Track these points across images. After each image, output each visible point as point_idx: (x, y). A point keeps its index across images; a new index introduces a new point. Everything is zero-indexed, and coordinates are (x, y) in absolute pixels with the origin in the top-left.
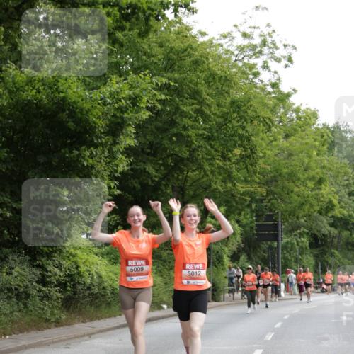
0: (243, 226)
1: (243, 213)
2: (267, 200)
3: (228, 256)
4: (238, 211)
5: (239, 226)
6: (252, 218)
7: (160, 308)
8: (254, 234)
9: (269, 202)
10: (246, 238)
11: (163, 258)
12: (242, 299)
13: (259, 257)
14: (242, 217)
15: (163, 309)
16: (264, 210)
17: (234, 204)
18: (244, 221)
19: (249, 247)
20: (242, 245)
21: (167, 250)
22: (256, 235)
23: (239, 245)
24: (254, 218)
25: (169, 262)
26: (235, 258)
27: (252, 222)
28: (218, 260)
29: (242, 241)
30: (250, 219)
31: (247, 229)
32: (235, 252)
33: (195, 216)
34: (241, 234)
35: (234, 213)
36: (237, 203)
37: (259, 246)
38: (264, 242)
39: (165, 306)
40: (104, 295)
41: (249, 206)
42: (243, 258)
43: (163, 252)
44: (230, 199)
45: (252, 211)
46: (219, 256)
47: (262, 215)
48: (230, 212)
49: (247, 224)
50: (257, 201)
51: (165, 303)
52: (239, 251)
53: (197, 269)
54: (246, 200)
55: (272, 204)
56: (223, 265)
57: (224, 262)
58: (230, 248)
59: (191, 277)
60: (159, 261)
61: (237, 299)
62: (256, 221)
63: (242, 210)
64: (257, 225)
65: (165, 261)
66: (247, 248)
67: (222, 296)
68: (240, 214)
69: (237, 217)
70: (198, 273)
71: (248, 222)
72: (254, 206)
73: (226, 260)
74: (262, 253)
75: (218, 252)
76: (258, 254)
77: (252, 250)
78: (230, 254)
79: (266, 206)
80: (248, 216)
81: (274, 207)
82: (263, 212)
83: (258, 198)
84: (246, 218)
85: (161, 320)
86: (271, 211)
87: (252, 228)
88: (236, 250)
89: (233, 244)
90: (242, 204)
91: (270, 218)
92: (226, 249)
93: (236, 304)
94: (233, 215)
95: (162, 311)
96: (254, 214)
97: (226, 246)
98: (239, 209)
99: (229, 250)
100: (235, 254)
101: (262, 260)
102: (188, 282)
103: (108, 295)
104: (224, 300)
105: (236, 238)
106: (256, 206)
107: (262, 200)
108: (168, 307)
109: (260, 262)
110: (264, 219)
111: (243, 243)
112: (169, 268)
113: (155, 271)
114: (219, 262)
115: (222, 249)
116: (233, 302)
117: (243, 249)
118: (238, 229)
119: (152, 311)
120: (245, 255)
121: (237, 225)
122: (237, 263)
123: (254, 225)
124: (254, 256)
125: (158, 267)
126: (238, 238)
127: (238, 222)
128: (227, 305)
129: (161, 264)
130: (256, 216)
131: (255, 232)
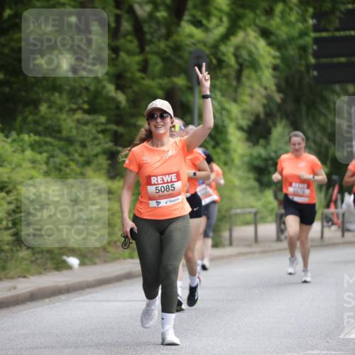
0: (278, 46)
1: (279, 8)
3: (240, 128)
5: (270, 44)
6: (304, 21)
7: (61, 266)
8: (308, 67)
10: (287, 80)
11: (64, 134)
12: (279, 239)
13: (323, 129)
14: (275, 22)
15: (69, 267)
18: (283, 33)
19: (297, 101)
20: (278, 98)
21: (74, 111)
22: (316, 67)
23: (269, 98)
24: (311, 22)
25: (84, 145)
26: (258, 131)
27: (303, 34)
29: (278, 85)
30: (300, 25)
31: (292, 51)
32: (257, 117)
34: (275, 68)
37: (324, 100)
38: (337, 87)
39: (74, 261)
42: (279, 131)
43: (63, 116)
47: (333, 11)
48: (243, 6)
49: (291, 39)
51: (72, 252)
52: (269, 115)
56: (226, 151)
57: (228, 142)
58: (245, 106)
60: (56, 142)
61: (267, 240)
62: (316, 28)
64: (316, 41)
65: (70, 141)
66: (290, 107)
67: (226, 234)
68: (269, 12)
69: (262, 20)
71: (295, 33)
73: (236, 139)
76: (322, 121)
77: (304, 108)
78: (245, 123)
80: (293, 18)
84: (289, 24)
85: (63, 297)
87: (303, 49)
88: (260, 110)
89: (251, 96)
92: (235, 109)
93: (263, 252)
94: (251, 15)
95: (65, 272)
96: (311, 10)
97: (235, 101)
99: (244, 112)
100: (257, 121)
104: (231, 244)
105: (259, 79)
108: (82, 264)
109: (326, 141)
110: (337, 23)
111: (280, 90)
112: (81, 160)
113: (44, 167)
114: (217, 145)
115: (223, 109)
116: (256, 248)
117: (279, 107)
118: (265, 53)
119: (40, 274)
120: (284, 122)
121: (262, 43)
122: (265, 147)
123: (308, 40)
124: (310, 125)
125: (52, 156)
126: (267, 76)
127: (265, 33)
128: (239, 254)
129: (61, 149)
130: (313, 17)
131: (312, 60)
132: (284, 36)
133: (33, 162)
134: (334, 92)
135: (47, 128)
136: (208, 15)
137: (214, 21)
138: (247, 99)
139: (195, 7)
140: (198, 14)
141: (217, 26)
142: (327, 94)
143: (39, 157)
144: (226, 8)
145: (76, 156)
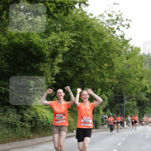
1: (108, 91)
2: (119, 86)
3: (102, 110)
4: (106, 91)
5: (107, 97)
6: (112, 93)
8: (113, 100)
9: (119, 87)
10: (109, 102)
11: (74, 111)
12: (108, 128)
13: (115, 110)
14: (108, 93)
15: (74, 132)
16: (117, 90)
17: (105, 87)
18: (109, 95)
19: (111, 106)
20: (108, 105)
23: (107, 105)
24: (113, 94)
26: (105, 110)
27: (112, 95)
28: (98, 111)
29: (108, 103)
30: (112, 94)
31: (110, 98)
32: (105, 108)
33: (86, 95)
34: (108, 100)
35: (104, 91)
36: (106, 87)
37: (115, 106)
38: (118, 104)
40: (49, 126)
41: (111, 88)
42: (108, 110)
44: (103, 85)
45: (112, 91)
46: (98, 110)
47: (117, 92)
48: (103, 91)
49: (110, 96)
50: (114, 86)
52: (107, 108)
53: (88, 119)
54: (110, 86)
55: (121, 87)
56: (100, 113)
57: (100, 112)
59: (85, 122)
61: (106, 128)
62: (114, 95)
63: (108, 90)
64: (114, 96)
65: (75, 112)
66: (110, 106)
67: (99, 127)
68: (107, 92)
69: (106, 93)
70: (88, 121)
71: (111, 95)
72: (113, 88)
73: (101, 111)
74: (116, 108)
75: (97, 108)
77: (112, 107)
79: (118, 88)
80: (111, 93)
81: (122, 89)
82: (117, 91)
83: (115, 85)
84: (110, 94)
85: (73, 137)
86: (120, 90)
87: (112, 97)
88: (105, 107)
89: (104, 105)
90: (108, 87)
91: (120, 93)
92: (101, 107)
94: (104, 92)
96: (113, 92)
97: (101, 105)
98: (107, 90)
99: (102, 107)
100: (105, 109)
101: (116, 111)
102: (84, 125)
103: (50, 126)
104: (100, 129)
105: (105, 102)
106: (114, 88)
107: (117, 86)
109: (115, 112)
110: (117, 94)
111: (108, 104)
112: (76, 115)
113: (70, 116)
114: (98, 112)
115: (99, 107)
116: (104, 129)
117: (108, 107)
118: (106, 98)
119: (69, 133)
120: (109, 109)
121: (106, 96)
122: (106, 113)
123: (113, 96)
124: (113, 110)
125: (72, 114)
126: (106, 102)
127: (106, 95)
128: (101, 130)
129: (73, 113)
130: (114, 93)
131: (114, 99)
132: (109, 96)
133: (69, 115)
134: (117, 104)
135: (71, 109)
136: (97, 92)
137: (98, 93)
138: (103, 105)
139: (95, 91)
140: (96, 92)
141: (99, 94)
142: (116, 105)
143: (70, 114)
144: (100, 91)
145: (76, 114)
